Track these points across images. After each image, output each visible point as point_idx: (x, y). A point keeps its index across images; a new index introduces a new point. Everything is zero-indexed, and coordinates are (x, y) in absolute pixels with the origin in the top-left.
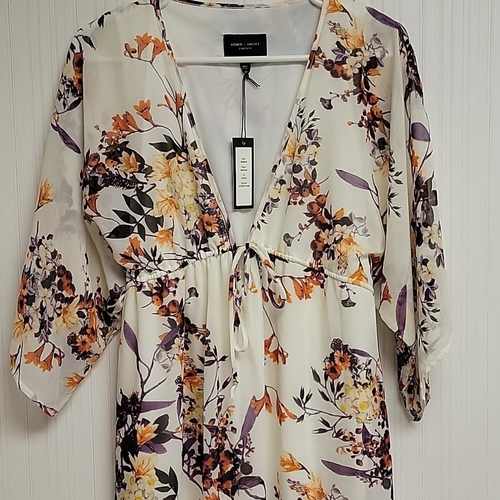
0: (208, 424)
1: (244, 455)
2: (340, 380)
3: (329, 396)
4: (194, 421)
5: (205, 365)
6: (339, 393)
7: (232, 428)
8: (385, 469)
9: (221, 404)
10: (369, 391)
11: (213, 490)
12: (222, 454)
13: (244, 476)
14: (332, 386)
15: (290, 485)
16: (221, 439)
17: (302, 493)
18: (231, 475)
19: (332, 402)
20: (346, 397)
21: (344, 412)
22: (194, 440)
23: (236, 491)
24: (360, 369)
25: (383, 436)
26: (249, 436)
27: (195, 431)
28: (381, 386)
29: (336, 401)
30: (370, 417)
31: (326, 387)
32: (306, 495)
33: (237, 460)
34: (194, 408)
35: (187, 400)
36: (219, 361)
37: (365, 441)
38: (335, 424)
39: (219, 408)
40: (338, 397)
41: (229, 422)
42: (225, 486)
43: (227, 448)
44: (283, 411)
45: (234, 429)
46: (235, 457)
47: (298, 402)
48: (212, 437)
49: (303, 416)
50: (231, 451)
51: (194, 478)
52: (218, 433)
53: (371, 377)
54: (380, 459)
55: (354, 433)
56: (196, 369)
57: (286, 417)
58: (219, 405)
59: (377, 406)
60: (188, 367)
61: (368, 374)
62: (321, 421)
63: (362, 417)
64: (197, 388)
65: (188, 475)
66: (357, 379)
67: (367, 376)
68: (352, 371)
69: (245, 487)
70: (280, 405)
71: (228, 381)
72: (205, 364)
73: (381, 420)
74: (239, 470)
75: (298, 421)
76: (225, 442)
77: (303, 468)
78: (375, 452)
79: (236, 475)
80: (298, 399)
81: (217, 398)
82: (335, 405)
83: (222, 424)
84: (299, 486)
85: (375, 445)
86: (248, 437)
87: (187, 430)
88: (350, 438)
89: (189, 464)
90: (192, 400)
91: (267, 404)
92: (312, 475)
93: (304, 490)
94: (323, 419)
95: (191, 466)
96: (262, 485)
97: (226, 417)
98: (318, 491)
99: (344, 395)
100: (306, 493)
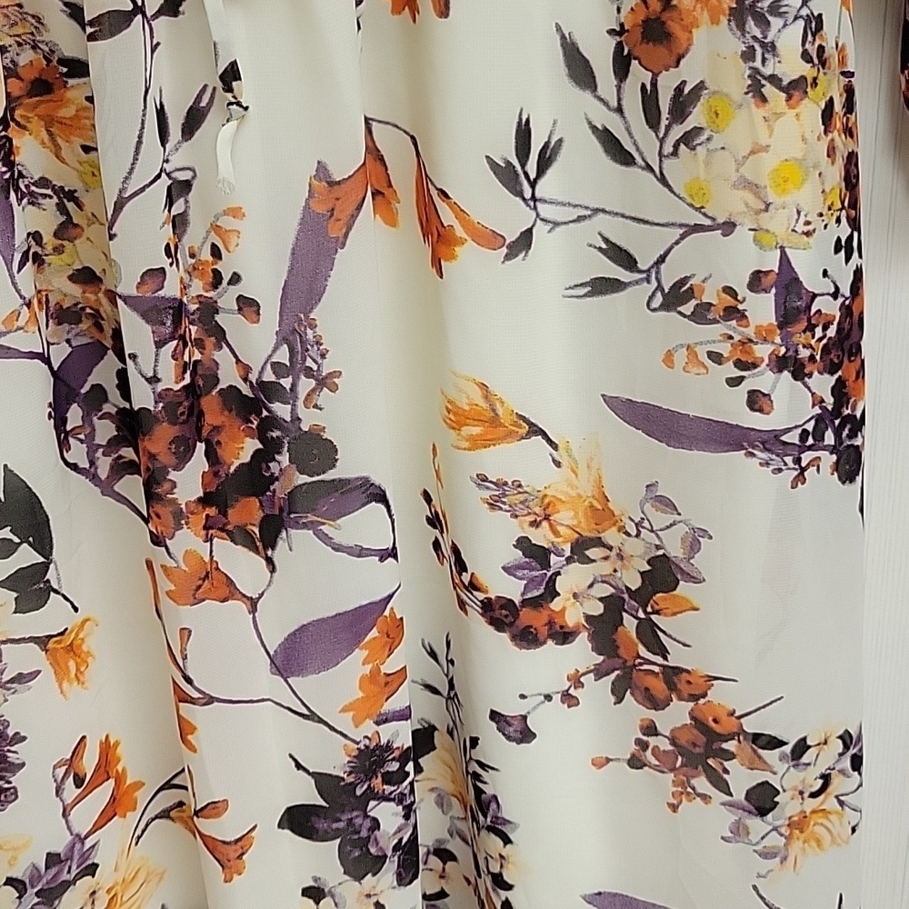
0: (134, 292)
1: (300, 403)
2: (689, 72)
3: (635, 144)
4: (86, 277)
5: (92, 37)
6: (678, 132)
7: (240, 299)
8: (847, 412)
9: (187, 202)
10: (811, 110)
11: (188, 541)
12: (210, 404)
13: (304, 479)
14: (649, 99)
15: (486, 494)
16: (199, 344)
17: (531, 518)
18: (255, 478)
19: (649, 168)
20: (711, 146)
21: (699, 209)
22: (97, 352)
23: (280, 532)
24: (780, 15)
25: (848, 294)
26: (313, 327)
27: (97, 317)
28: (849, 91)
29: (666, 162)
30: (808, 223)
31: (619, 110)
32: (545, 524)
33: (272, 422)
34: (76, 226)
35: (45, 196)
36: (156, 16)
37: (786, 318)
38: (662, 259)
39: (179, 223)
40: (676, 146)
41: (226, 278)
42: (234, 516)
43: (229, 376)
44: (447, 217)
45: (248, 306)
46: (265, 413)
47: (507, 176)
48: (159, 345)
49: (527, 236)
50: (246, 390)
51: (116, 488)
52: (185, 322)
53: (821, 49)
54: (832, 380)
55: (743, 291)
56: (62, 62)
57: (462, 242)
58: (178, 207)
59: (835, 174)
60: (26, 57)
61: (810, 38)
62: (600, 249)
63: (778, 223)
64: (78, 142)
65: (94, 478)
66: (764, 60)
67: (808, 46)
68: (741, 27)
69: (311, 518)
70: (434, 193)
71: (203, 104)
72: (89, 30)
73: (844, 231)
74: (284, 459)
75: (508, 257)
76: (217, 356)
77: (535, 430)
78: (818, 357)
79: (273, 479)
80: (509, 163)
81: (165, 182)
82: (663, 180)
83: (197, 287)
84: (521, 497)
85: (819, 332)
86: (309, 331)
87: (64, 316)
88: (726, 309)
89: (89, 440)
90: (66, 196)
91: (376, 193)
92: (568, 450)
93: (537, 510)
94: (606, 240)
95: (100, 446)
96: (382, 507)
97: (210, 259)
98: (592, 506)
99: (703, 138)
100: (547, 518)
